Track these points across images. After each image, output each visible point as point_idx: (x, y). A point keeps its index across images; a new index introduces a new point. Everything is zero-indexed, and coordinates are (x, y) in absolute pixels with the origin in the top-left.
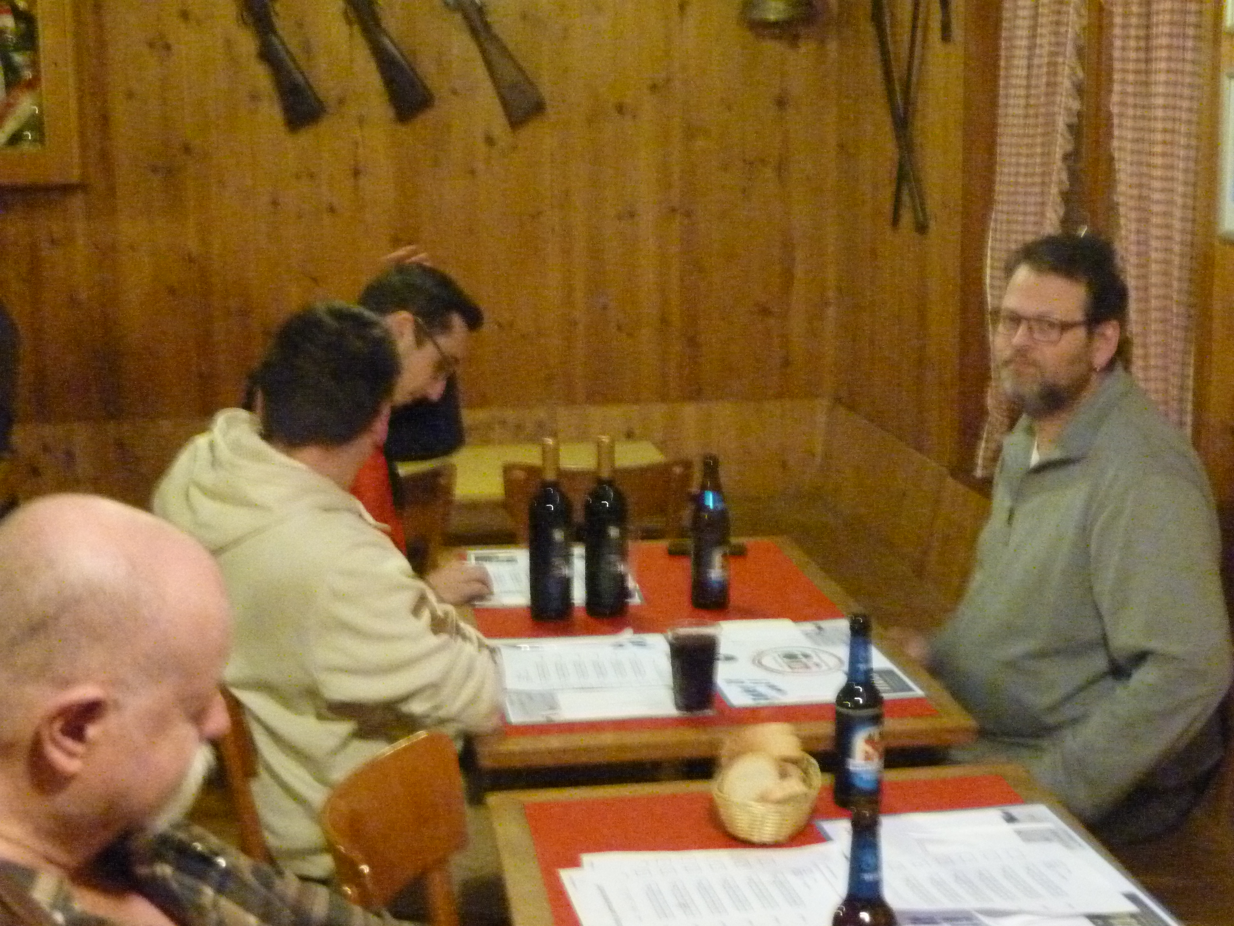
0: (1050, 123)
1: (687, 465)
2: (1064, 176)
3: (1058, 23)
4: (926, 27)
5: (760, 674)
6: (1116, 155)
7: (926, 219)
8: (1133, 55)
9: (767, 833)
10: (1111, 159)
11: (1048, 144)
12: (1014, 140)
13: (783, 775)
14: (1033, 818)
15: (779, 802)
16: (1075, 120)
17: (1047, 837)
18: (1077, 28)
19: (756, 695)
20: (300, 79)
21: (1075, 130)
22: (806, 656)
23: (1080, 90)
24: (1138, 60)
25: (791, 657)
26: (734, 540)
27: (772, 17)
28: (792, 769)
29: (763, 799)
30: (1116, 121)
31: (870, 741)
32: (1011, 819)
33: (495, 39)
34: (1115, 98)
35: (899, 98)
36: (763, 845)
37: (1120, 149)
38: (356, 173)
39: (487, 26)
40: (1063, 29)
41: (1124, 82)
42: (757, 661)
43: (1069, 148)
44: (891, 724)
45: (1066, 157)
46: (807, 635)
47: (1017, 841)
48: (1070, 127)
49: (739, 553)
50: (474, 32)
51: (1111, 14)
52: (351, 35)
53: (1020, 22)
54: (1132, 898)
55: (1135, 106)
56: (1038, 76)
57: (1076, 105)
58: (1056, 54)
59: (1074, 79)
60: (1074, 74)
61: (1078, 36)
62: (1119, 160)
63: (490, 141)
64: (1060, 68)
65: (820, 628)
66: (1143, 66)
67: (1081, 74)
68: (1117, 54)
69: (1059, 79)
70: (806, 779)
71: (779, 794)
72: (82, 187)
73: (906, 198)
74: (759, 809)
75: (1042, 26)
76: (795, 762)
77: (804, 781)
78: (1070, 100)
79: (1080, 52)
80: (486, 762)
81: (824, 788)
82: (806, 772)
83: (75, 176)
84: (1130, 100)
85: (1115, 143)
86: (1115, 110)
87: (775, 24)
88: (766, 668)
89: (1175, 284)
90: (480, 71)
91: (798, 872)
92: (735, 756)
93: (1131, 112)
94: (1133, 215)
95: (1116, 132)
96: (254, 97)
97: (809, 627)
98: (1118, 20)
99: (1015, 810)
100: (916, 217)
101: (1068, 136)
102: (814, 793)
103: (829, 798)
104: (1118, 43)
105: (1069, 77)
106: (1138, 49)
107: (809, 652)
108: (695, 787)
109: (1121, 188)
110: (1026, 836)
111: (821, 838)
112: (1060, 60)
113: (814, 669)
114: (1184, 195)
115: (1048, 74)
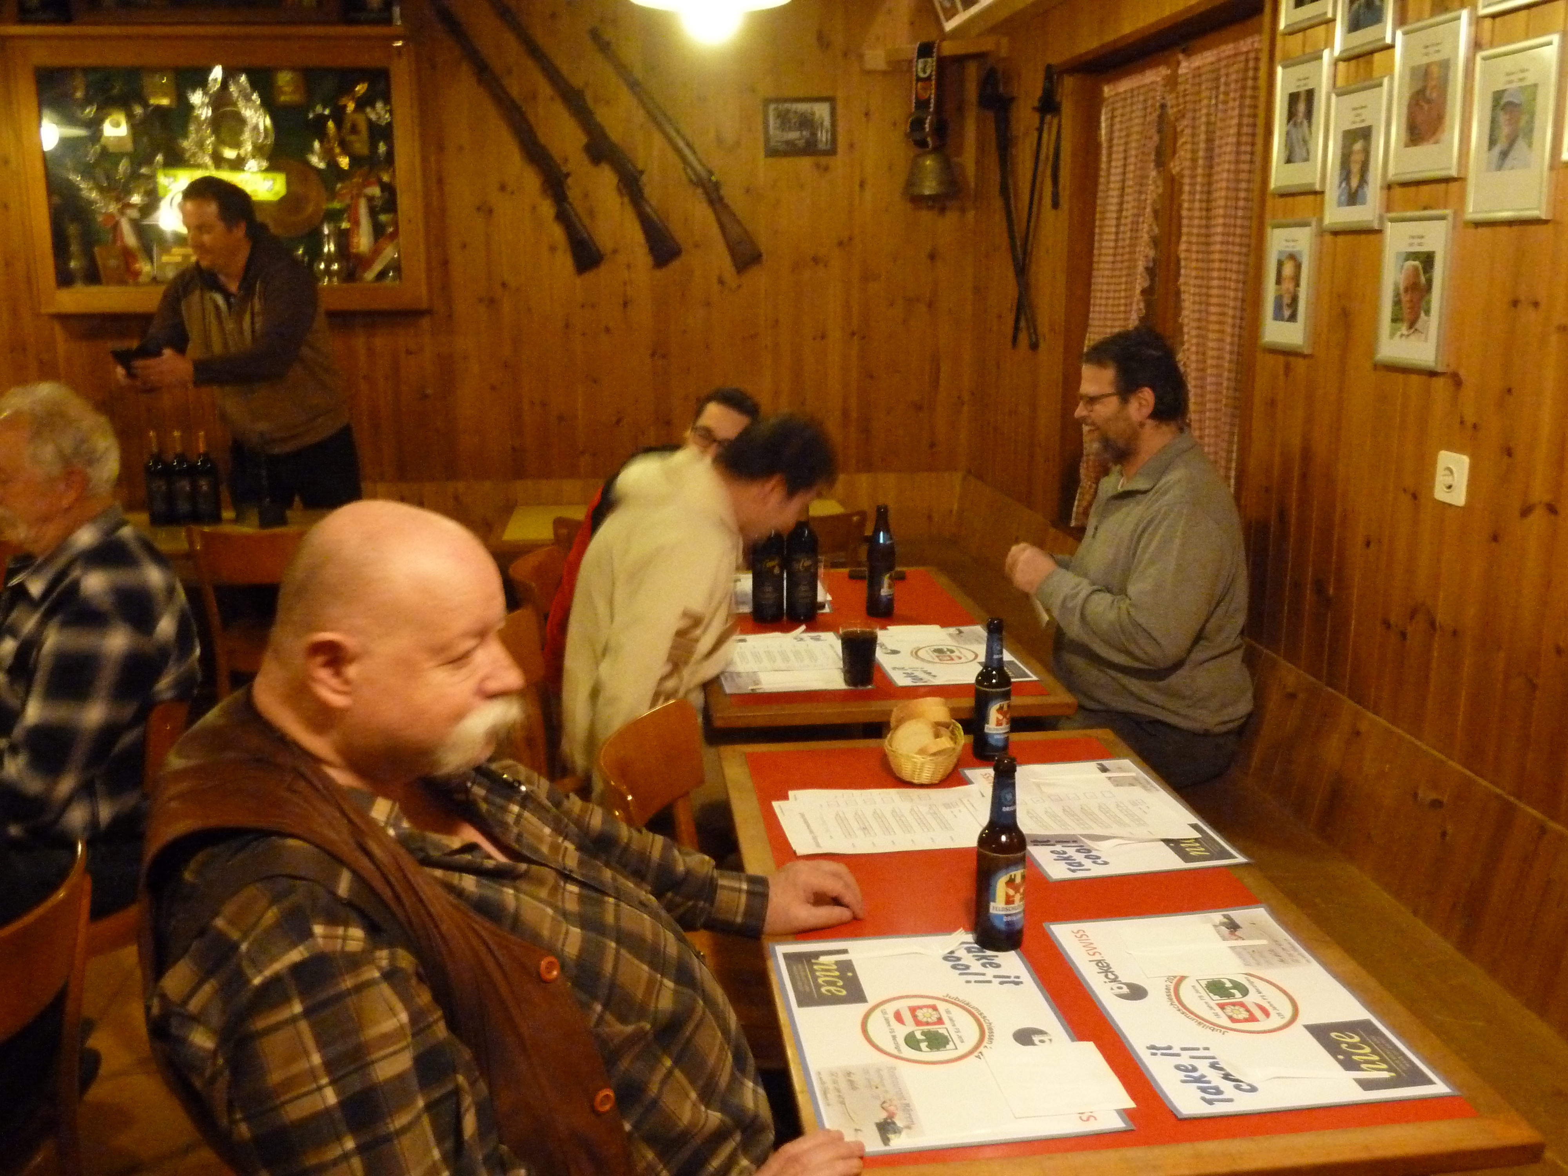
0: (1132, 267)
1: (863, 514)
2: (1142, 305)
3: (1140, 192)
4: (1040, 198)
5: (917, 664)
6: (1182, 288)
7: (1037, 339)
8: (1197, 213)
9: (925, 777)
10: (1178, 293)
11: (1130, 284)
12: (1105, 280)
13: (937, 735)
14: (1120, 769)
15: (934, 754)
16: (1151, 265)
17: (1133, 782)
18: (1155, 196)
19: (915, 678)
20: (585, 235)
21: (1150, 272)
22: (952, 651)
23: (1155, 242)
24: (1201, 218)
25: (939, 651)
26: (898, 569)
27: (927, 192)
28: (943, 731)
29: (922, 751)
30: (1183, 263)
31: (1000, 710)
32: (1104, 770)
33: (726, 206)
34: (1183, 247)
35: (1019, 250)
36: (922, 786)
37: (1185, 284)
38: (625, 304)
39: (721, 199)
40: (1143, 197)
41: (1190, 234)
42: (915, 653)
43: (1146, 284)
44: (1016, 700)
45: (1143, 292)
46: (950, 635)
47: (1109, 785)
48: (1147, 269)
49: (900, 578)
50: (711, 202)
51: (1181, 184)
52: (622, 204)
53: (1111, 193)
54: (1195, 827)
55: (1198, 252)
56: (1124, 232)
57: (1152, 253)
58: (1138, 215)
59: (1151, 234)
60: (1152, 230)
61: (1154, 202)
62: (1184, 292)
63: (721, 282)
64: (1140, 226)
65: (960, 632)
66: (1204, 222)
67: (1156, 230)
68: (1184, 213)
69: (1139, 234)
70: (953, 737)
71: (934, 749)
72: (428, 312)
73: (1023, 324)
74: (919, 759)
75: (1128, 195)
76: (947, 726)
77: (952, 739)
78: (1148, 248)
79: (1156, 212)
80: (718, 723)
81: (965, 745)
82: (953, 732)
83: (424, 305)
84: (1194, 248)
85: (1182, 280)
86: (1182, 255)
87: (930, 197)
88: (923, 660)
89: (1225, 384)
90: (715, 230)
91: (947, 806)
92: (901, 721)
93: (1194, 256)
94: (1194, 332)
95: (1183, 271)
96: (553, 249)
97: (952, 630)
98: (1186, 188)
99: (1106, 763)
100: (1030, 338)
101: (1144, 274)
102: (959, 748)
103: (970, 751)
104: (1186, 205)
105: (1148, 233)
106: (1201, 209)
107: (954, 649)
108: (872, 743)
109: (1185, 313)
110: (1117, 782)
111: (965, 781)
112: (1141, 219)
113: (957, 661)
114: (1234, 317)
115: (1132, 230)
